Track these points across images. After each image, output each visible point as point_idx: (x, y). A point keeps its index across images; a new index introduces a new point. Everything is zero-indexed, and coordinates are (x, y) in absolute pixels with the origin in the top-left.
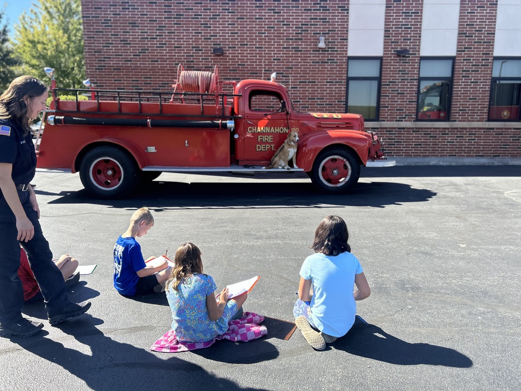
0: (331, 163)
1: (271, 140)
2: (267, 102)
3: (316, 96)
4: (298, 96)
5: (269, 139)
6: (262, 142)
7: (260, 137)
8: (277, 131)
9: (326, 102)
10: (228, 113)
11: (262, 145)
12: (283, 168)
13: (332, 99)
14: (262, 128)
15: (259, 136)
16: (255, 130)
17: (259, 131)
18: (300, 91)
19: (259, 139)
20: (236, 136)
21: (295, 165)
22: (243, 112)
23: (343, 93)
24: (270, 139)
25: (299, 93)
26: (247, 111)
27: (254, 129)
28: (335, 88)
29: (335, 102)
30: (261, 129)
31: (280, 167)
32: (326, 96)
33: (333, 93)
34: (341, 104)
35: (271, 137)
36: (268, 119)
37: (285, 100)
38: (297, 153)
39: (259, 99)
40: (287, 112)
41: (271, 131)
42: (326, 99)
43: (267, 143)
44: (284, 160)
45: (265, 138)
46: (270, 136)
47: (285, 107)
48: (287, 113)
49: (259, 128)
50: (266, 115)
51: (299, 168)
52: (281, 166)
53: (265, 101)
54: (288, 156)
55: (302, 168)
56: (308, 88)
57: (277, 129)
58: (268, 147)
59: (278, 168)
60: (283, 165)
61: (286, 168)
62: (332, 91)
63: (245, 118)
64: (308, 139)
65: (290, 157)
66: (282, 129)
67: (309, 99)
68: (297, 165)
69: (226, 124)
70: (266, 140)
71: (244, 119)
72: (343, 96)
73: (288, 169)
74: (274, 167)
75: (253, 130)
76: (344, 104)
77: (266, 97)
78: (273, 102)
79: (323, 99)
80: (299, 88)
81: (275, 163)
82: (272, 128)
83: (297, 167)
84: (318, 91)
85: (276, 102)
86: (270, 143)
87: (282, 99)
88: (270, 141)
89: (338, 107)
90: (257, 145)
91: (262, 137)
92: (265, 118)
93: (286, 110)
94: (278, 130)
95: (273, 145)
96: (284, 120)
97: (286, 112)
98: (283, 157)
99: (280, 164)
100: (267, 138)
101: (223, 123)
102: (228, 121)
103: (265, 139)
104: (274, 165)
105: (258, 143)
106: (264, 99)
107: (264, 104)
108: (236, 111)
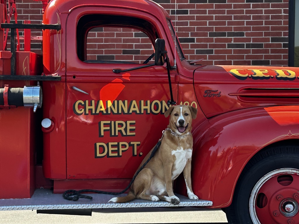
0: (277, 186)
1: (131, 130)
2: (125, 41)
3: (226, 29)
4: (189, 29)
5: (126, 129)
6: (109, 137)
7: (105, 125)
8: (146, 110)
9: (249, 40)
10: (25, 69)
11: (110, 144)
12: (162, 200)
13: (261, 34)
14: (110, 103)
15: (102, 123)
16: (93, 107)
17: (103, 109)
18: (193, 18)
19: (103, 128)
20: (46, 124)
21: (190, 193)
22: (65, 65)
23: (283, 22)
24: (129, 128)
25: (192, 24)
26: (73, 62)
27: (90, 104)
28: (266, 12)
29: (268, 40)
30: (106, 104)
31: (155, 198)
32: (249, 29)
33: (261, 23)
34: (280, 45)
35: (131, 125)
36: (125, 82)
37: (164, 37)
38: (195, 161)
39: (107, 35)
40: (168, 65)
41: (132, 109)
42: (247, 34)
43: (121, 137)
44: (163, 180)
45: (117, 127)
46: (129, 122)
47: (164, 54)
48: (170, 68)
49: (101, 103)
50: (118, 72)
51: (200, 198)
52: (156, 194)
53: (120, 41)
54: (173, 168)
55: (206, 199)
56: (210, 12)
57: (146, 105)
58: (124, 146)
59: (150, 201)
60: (162, 191)
61: (168, 199)
62: (260, 17)
63: (68, 79)
64: (221, 127)
65: (177, 172)
66: (156, 104)
67: (212, 35)
68: (194, 191)
69: (20, 95)
70: (120, 131)
71: (66, 81)
72: (284, 28)
73: (173, 201)
74: (140, 196)
75: (88, 107)
76: (285, 45)
77: (121, 30)
78: (138, 41)
79: (242, 34)
80: (191, 12)
81: (142, 187)
82: (134, 102)
83: (196, 197)
84: (230, 18)
85: (143, 41)
86: (128, 138)
87: (157, 35)
88: (129, 133)
89: (272, 51)
90: (98, 144)
91: (110, 125)
92: (117, 79)
93: (167, 60)
94: (148, 107)
95: (135, 143)
96: (162, 83)
97: (165, 65)
98: (161, 173)
99: (154, 190)
100: (121, 125)
101: (14, 94)
102: (25, 89)
103: (118, 129)
104: (138, 193)
105: (101, 138)
106: (118, 35)
107: (118, 46)
108: (45, 63)
